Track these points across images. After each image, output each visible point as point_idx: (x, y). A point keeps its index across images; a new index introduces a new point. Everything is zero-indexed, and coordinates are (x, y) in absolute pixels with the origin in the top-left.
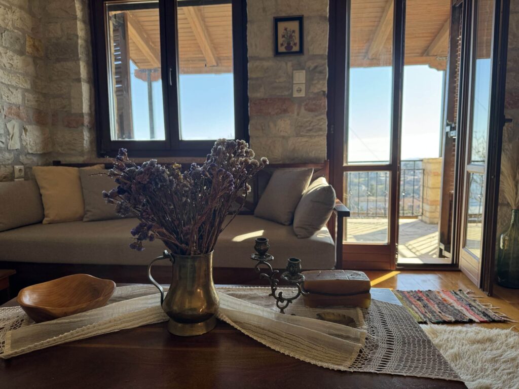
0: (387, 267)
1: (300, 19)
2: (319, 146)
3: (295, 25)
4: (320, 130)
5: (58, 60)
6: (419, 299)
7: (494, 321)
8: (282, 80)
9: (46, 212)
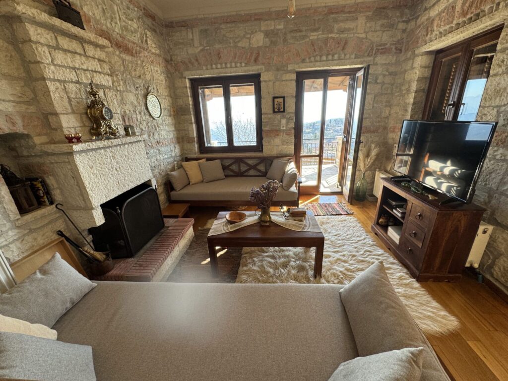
0: (316, 193)
1: (284, 97)
2: (291, 149)
3: (281, 100)
4: (291, 142)
5: (182, 115)
6: (326, 207)
7: (349, 214)
8: (276, 122)
9: (190, 180)
